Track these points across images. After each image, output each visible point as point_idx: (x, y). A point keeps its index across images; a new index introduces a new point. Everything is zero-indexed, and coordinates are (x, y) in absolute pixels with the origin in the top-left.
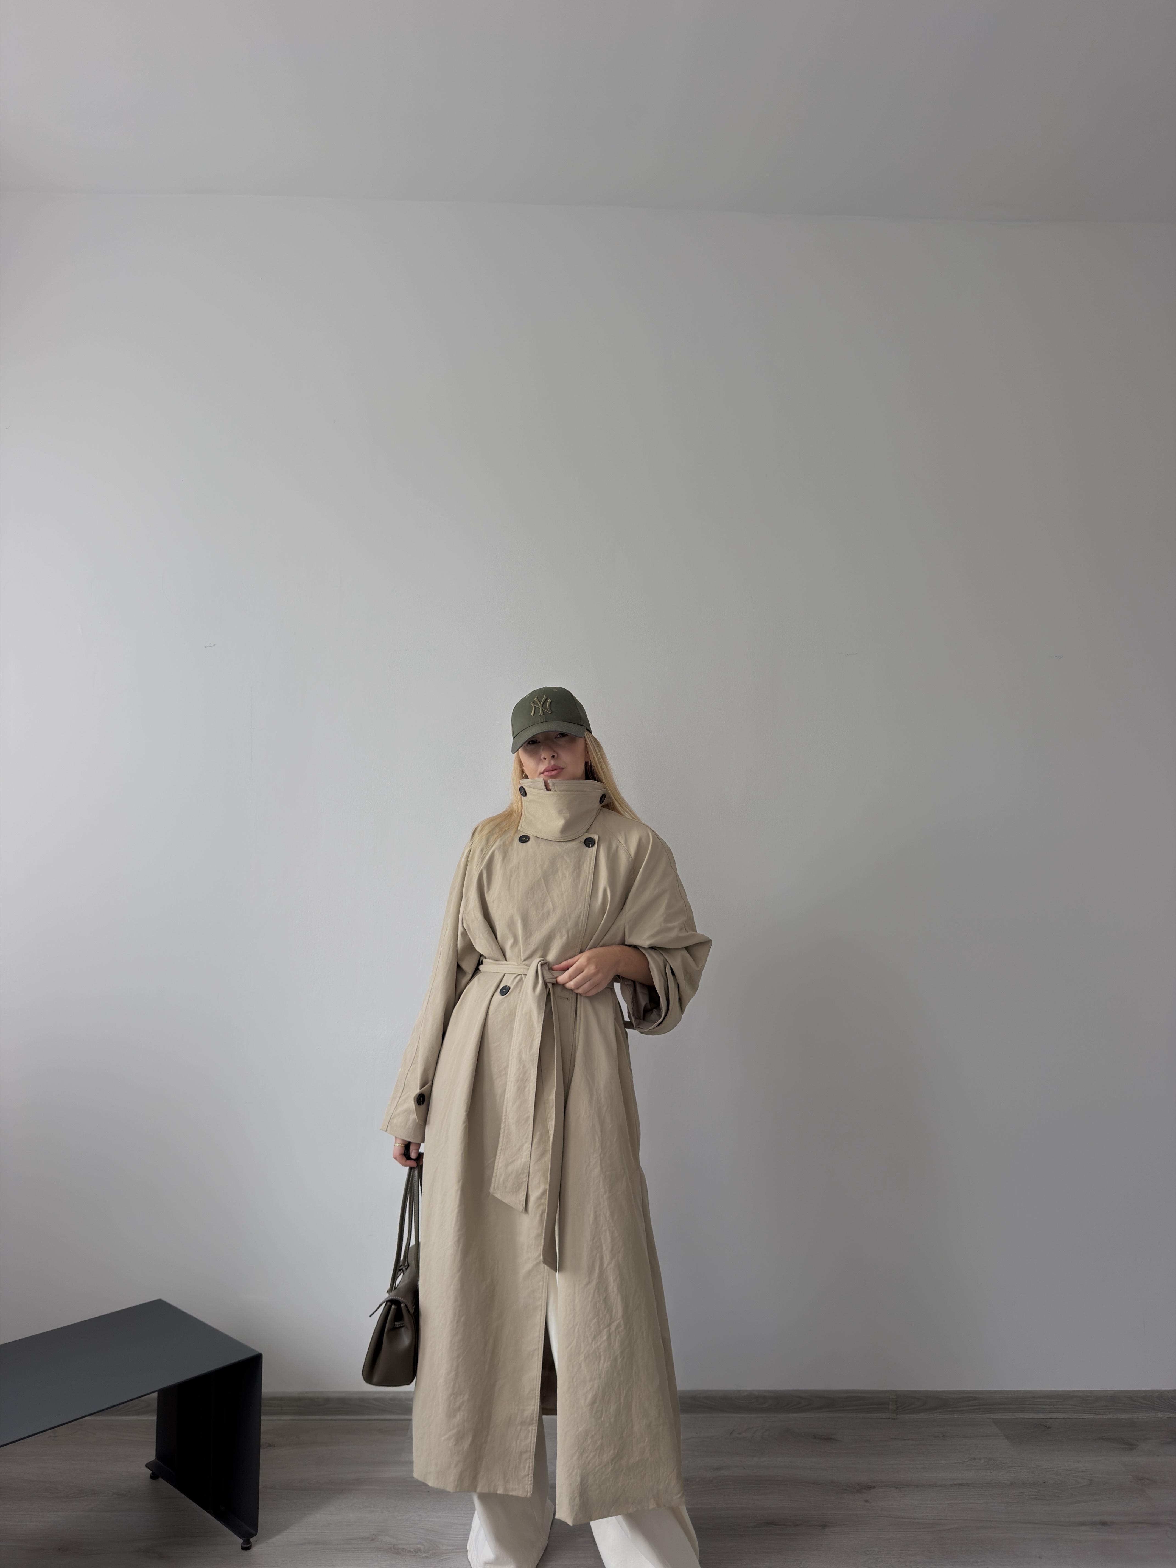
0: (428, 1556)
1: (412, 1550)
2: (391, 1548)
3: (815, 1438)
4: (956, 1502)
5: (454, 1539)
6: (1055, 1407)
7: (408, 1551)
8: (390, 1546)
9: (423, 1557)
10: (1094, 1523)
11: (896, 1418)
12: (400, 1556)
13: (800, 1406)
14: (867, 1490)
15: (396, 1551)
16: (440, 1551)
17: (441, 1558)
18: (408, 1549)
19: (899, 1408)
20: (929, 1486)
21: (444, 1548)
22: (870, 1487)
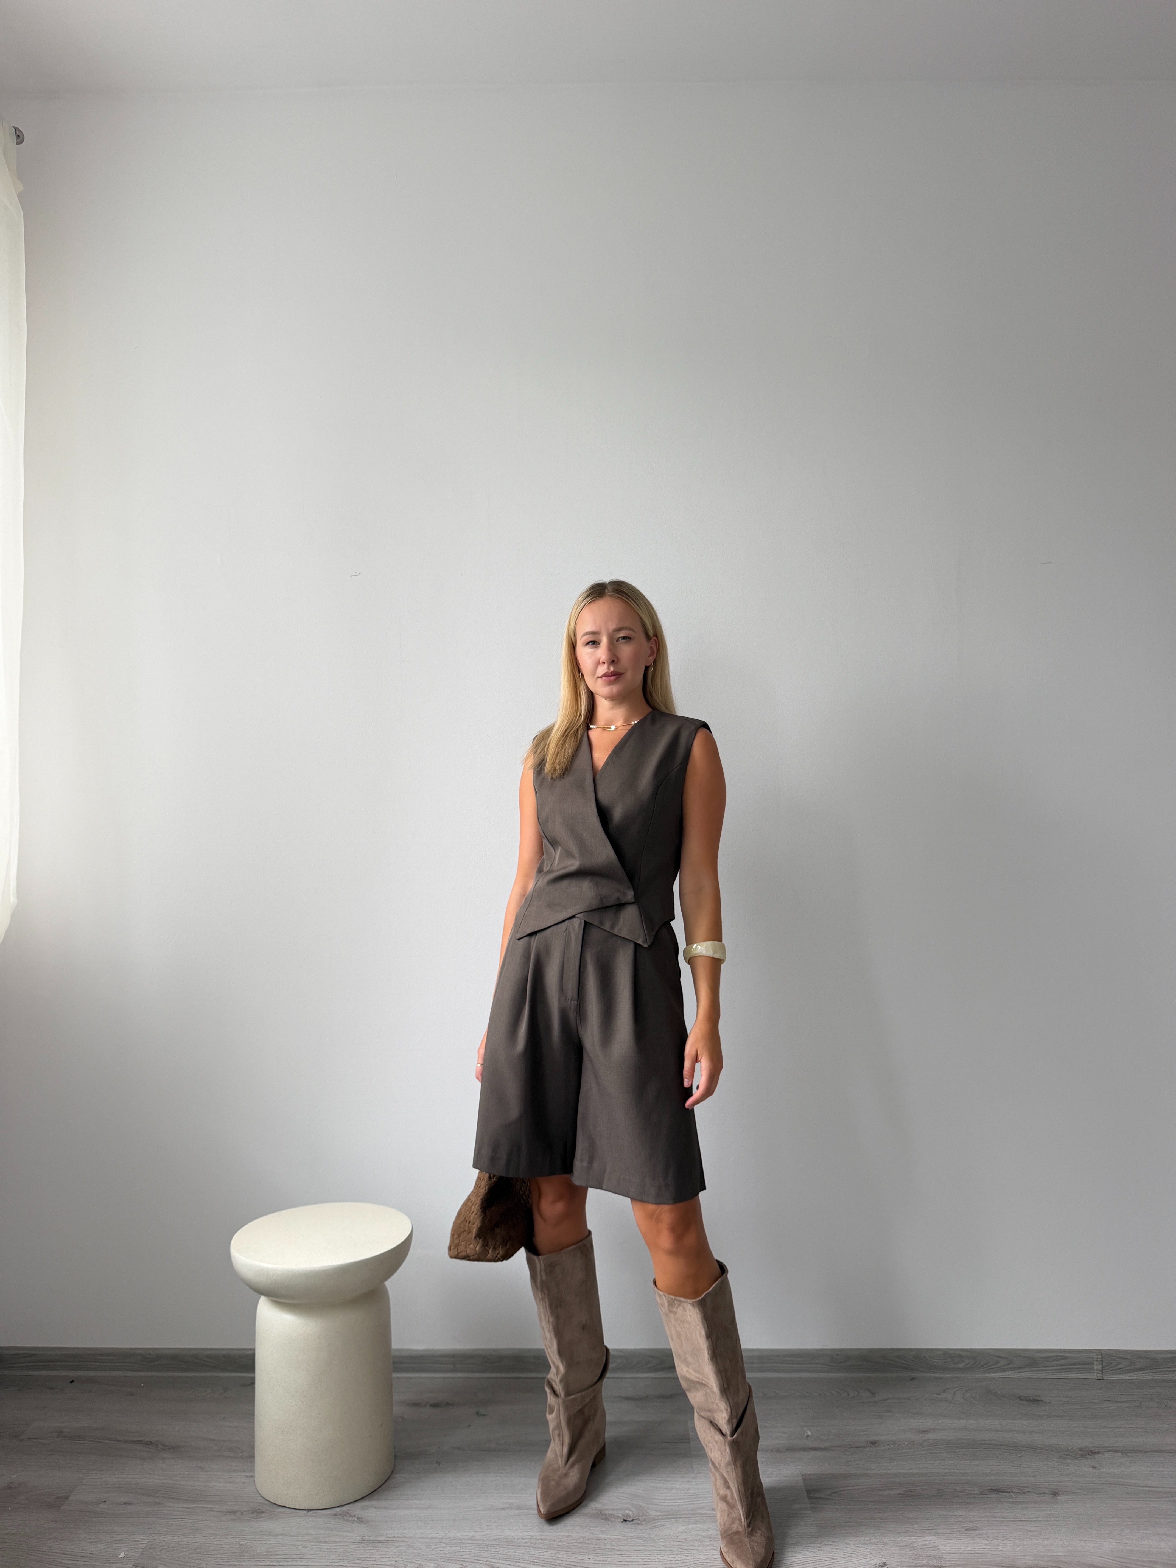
2: (597, 1513)
3: (1021, 1400)
5: (662, 1504)
8: (597, 1511)
11: (1101, 1378)
12: (609, 1522)
13: (998, 1365)
14: (1091, 1456)
15: (604, 1517)
16: (650, 1517)
17: (653, 1525)
18: (617, 1515)
19: (1106, 1368)
20: (1155, 1451)
21: (654, 1514)
22: (1094, 1453)
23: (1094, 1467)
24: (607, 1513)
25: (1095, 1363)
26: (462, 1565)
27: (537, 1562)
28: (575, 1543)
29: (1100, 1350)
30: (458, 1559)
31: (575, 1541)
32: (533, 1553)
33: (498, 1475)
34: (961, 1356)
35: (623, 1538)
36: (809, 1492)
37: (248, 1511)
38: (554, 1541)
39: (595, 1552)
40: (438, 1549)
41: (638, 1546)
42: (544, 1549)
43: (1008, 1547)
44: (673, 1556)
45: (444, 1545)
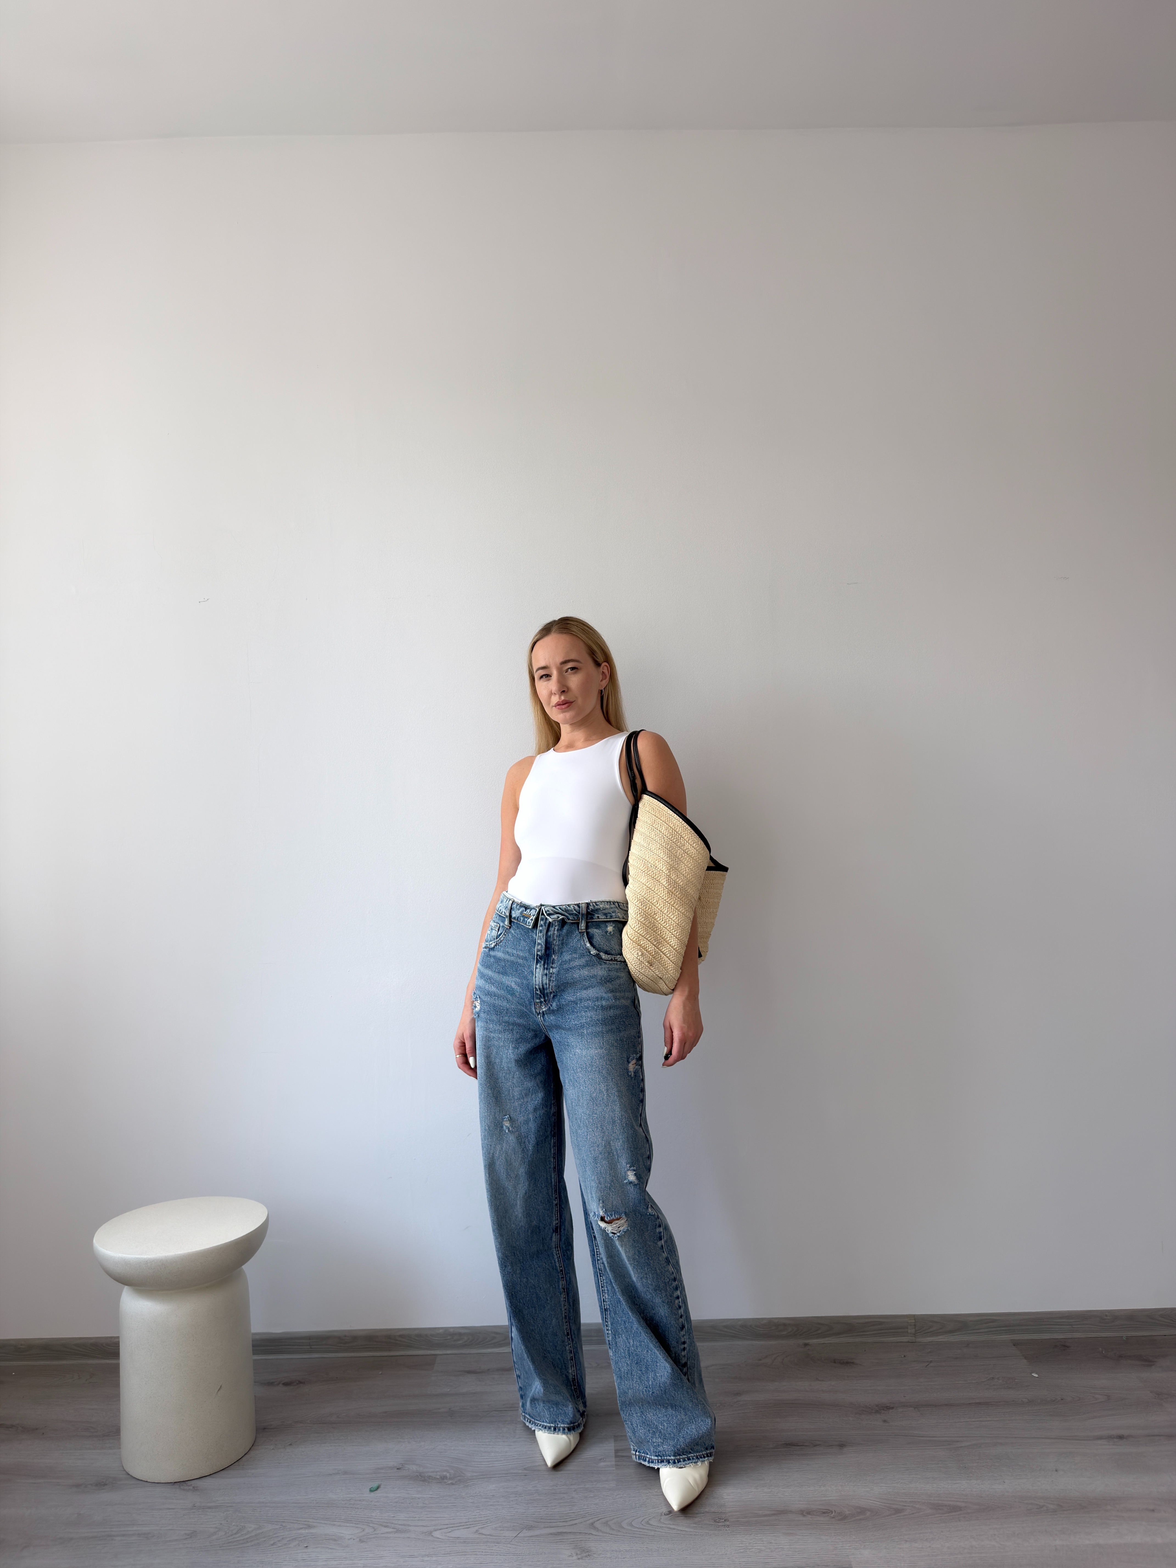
0: (454, 1482)
1: (438, 1477)
2: (418, 1476)
3: (835, 1362)
4: (974, 1420)
5: (479, 1466)
6: (1074, 1326)
7: (435, 1478)
8: (417, 1474)
9: (448, 1484)
10: (1110, 1438)
11: (915, 1341)
12: (426, 1484)
13: (819, 1332)
14: (885, 1411)
15: (423, 1478)
16: (466, 1477)
17: (467, 1485)
19: (918, 1332)
20: (946, 1405)
21: (469, 1475)
22: (888, 1408)
23: (885, 1421)
26: (282, 1525)
27: (351, 1521)
28: (391, 1502)
29: (914, 1316)
30: (279, 1520)
31: (391, 1501)
32: (350, 1513)
33: (332, 1444)
34: (785, 1325)
35: (436, 1497)
36: (616, 1451)
37: (91, 1484)
38: (372, 1501)
39: (407, 1510)
40: (262, 1512)
41: (449, 1503)
42: (361, 1509)
43: (786, 1494)
44: (478, 1511)
45: (268, 1508)
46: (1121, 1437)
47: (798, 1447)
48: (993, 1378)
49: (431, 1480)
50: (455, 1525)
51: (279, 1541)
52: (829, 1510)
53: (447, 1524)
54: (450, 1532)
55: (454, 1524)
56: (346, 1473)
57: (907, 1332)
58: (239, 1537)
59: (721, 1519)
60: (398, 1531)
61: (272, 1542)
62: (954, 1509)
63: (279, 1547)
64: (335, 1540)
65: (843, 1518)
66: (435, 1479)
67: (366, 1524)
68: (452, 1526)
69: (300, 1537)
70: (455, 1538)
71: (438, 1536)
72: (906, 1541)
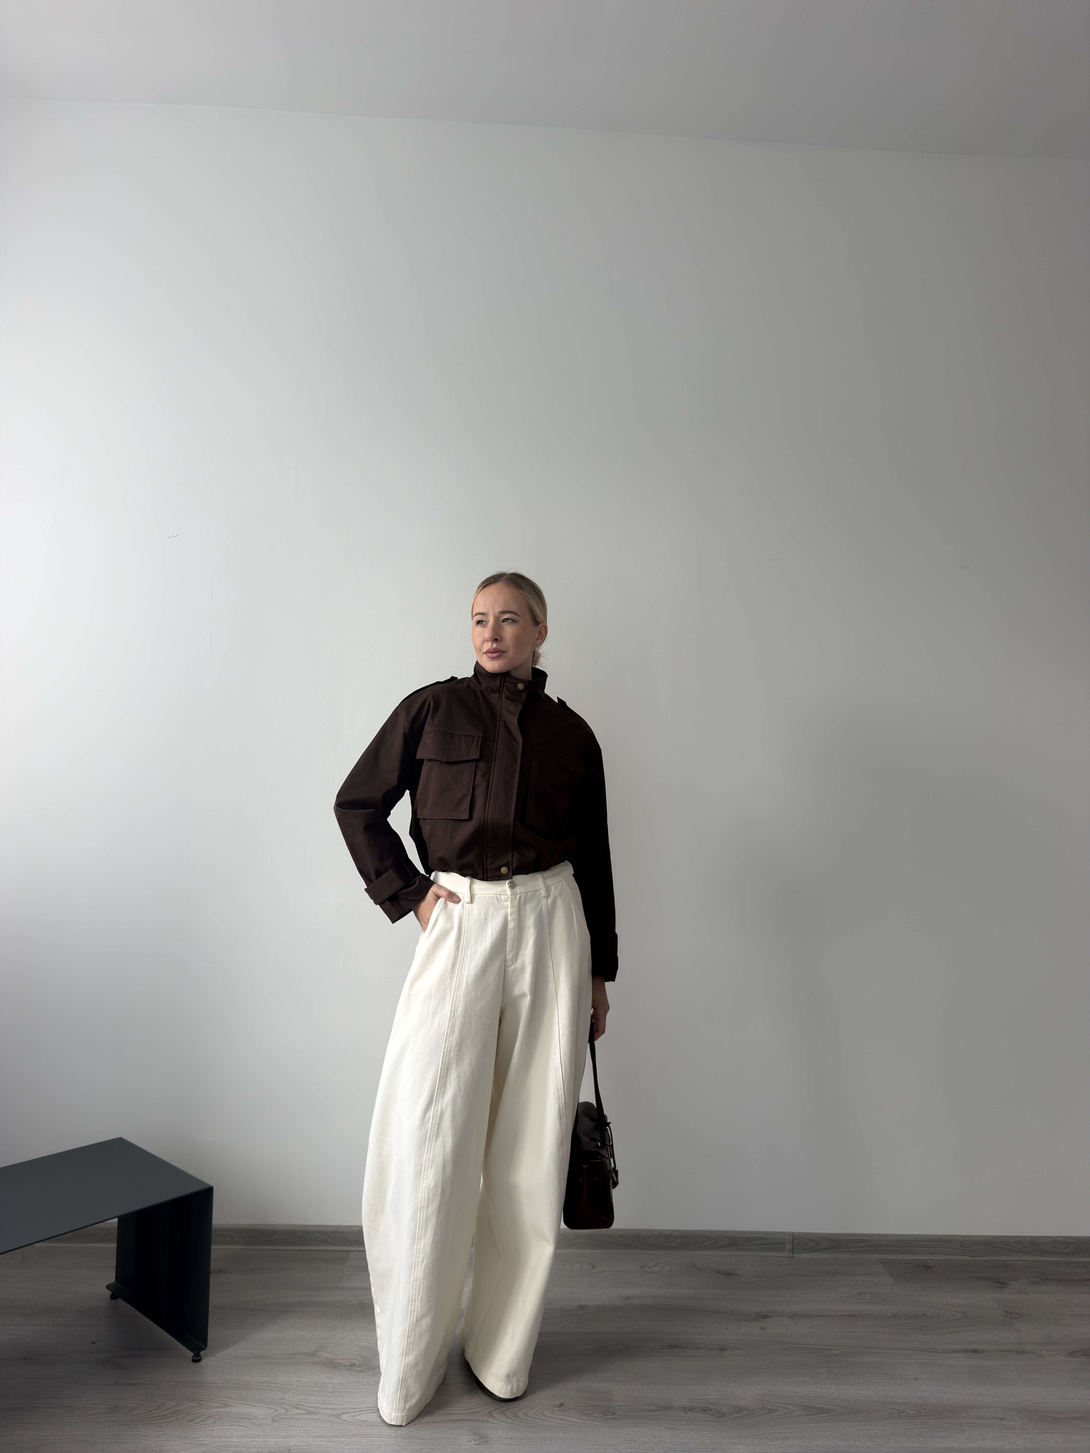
0: (361, 1370)
1: (348, 1364)
2: (329, 1362)
3: (718, 1273)
4: (843, 1330)
6: (937, 1249)
8: (328, 1360)
9: (357, 1371)
10: (966, 1351)
11: (792, 1256)
12: (337, 1370)
13: (705, 1244)
14: (763, 1319)
15: (333, 1365)
18: (344, 1363)
19: (795, 1248)
20: (819, 1316)
22: (766, 1317)
23: (762, 1328)
24: (337, 1361)
25: (787, 1243)
26: (199, 1403)
27: (265, 1402)
28: (302, 1386)
29: (793, 1233)
30: (197, 1399)
32: (265, 1394)
34: (674, 1236)
35: (345, 1382)
38: (284, 1385)
39: (318, 1394)
40: (181, 1391)
41: (357, 1389)
42: (274, 1391)
43: (670, 1392)
45: (187, 1387)
46: (975, 1351)
47: (683, 1349)
48: (862, 1293)
49: (341, 1367)
50: (362, 1410)
51: (196, 1418)
52: (708, 1408)
53: (355, 1409)
54: (357, 1415)
55: (361, 1408)
56: (261, 1357)
57: (786, 1248)
58: (158, 1413)
59: (609, 1412)
60: (309, 1413)
61: (189, 1419)
62: (822, 1411)
63: (196, 1423)
64: (249, 1419)
65: (721, 1415)
66: (345, 1366)
67: (279, 1405)
68: (358, 1410)
69: (217, 1415)
70: (361, 1421)
71: (346, 1419)
72: (778, 1439)
